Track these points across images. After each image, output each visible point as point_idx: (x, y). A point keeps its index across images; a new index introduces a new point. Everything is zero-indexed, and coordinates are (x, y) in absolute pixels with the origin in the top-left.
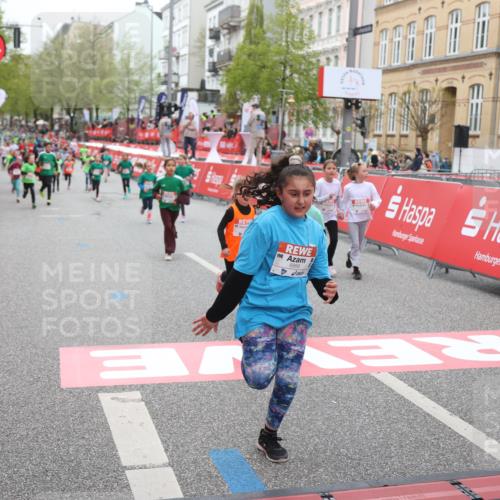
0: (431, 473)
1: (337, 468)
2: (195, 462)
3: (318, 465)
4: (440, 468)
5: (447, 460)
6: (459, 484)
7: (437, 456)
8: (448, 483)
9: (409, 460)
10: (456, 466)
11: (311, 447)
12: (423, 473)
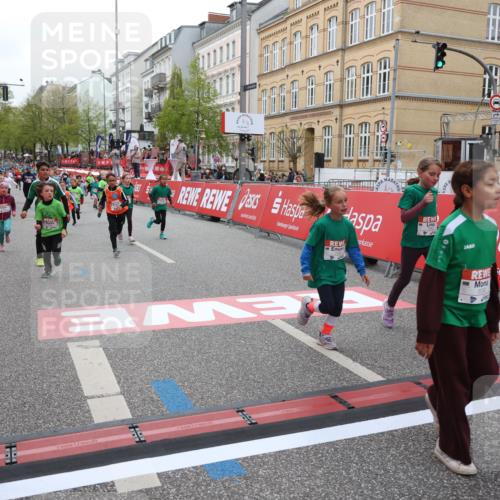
0: (316, 389)
1: (247, 389)
3: (233, 388)
4: (322, 386)
5: (327, 380)
6: (336, 396)
7: (320, 377)
8: (328, 397)
9: (299, 381)
10: (333, 384)
11: (227, 375)
12: (310, 390)
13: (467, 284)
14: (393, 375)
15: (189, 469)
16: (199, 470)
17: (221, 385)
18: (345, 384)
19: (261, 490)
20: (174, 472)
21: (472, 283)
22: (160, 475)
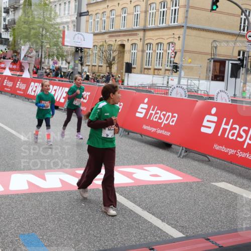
0: (138, 243)
1: (89, 242)
3: (79, 241)
4: (142, 240)
5: (145, 236)
6: (153, 249)
7: (140, 234)
8: (148, 249)
9: (125, 236)
10: (150, 239)
11: (74, 231)
12: (134, 243)
14: (190, 233)
17: (70, 239)
18: (157, 239)
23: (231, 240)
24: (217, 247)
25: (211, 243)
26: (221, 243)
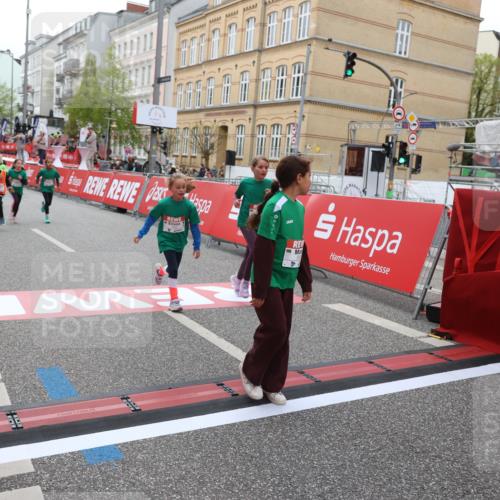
0: (203, 378)
1: (135, 378)
2: (24, 378)
3: (121, 376)
5: (215, 369)
6: (222, 385)
7: (208, 367)
8: (215, 385)
10: (221, 372)
11: (116, 364)
12: (197, 378)
13: (290, 251)
15: (65, 455)
16: (75, 456)
17: (108, 373)
18: (232, 373)
19: (137, 475)
20: (50, 458)
21: (293, 251)
22: (34, 461)
23: (335, 373)
24: (313, 382)
25: (305, 378)
26: (318, 376)
